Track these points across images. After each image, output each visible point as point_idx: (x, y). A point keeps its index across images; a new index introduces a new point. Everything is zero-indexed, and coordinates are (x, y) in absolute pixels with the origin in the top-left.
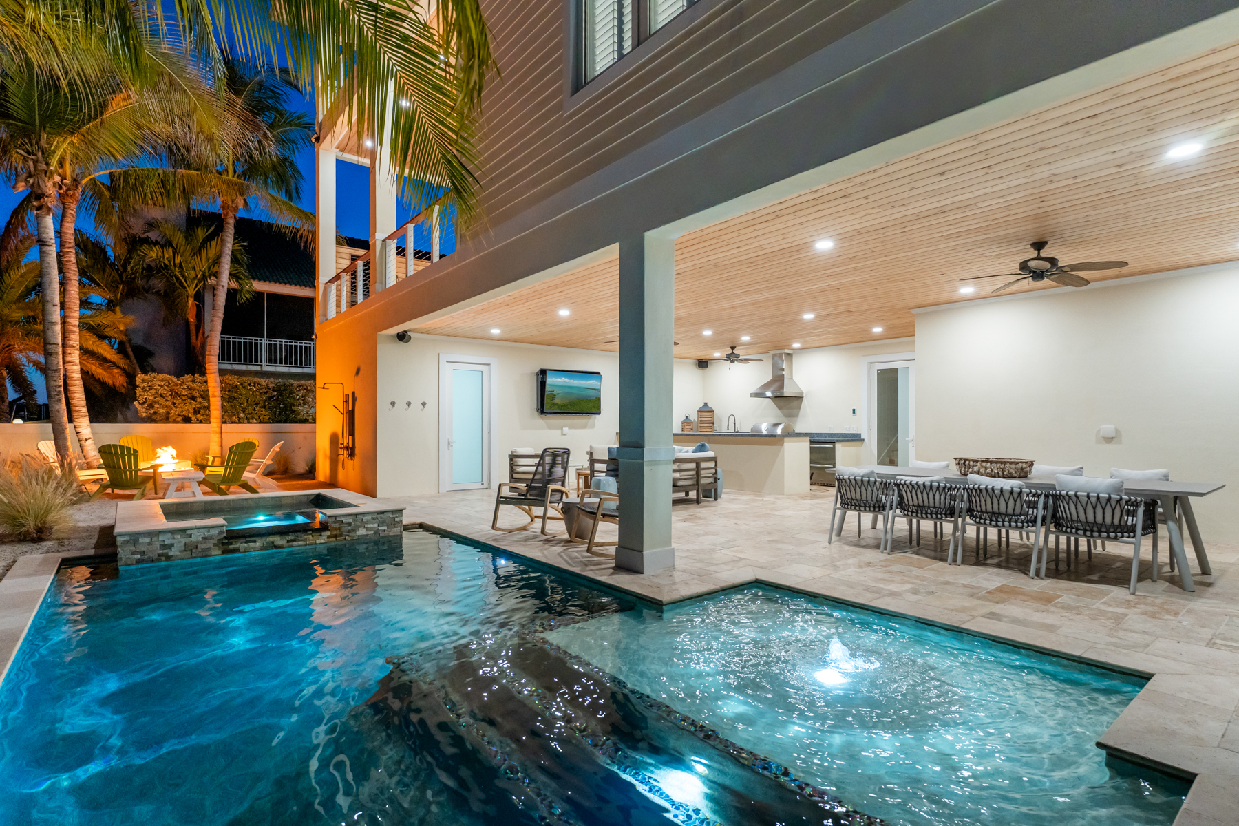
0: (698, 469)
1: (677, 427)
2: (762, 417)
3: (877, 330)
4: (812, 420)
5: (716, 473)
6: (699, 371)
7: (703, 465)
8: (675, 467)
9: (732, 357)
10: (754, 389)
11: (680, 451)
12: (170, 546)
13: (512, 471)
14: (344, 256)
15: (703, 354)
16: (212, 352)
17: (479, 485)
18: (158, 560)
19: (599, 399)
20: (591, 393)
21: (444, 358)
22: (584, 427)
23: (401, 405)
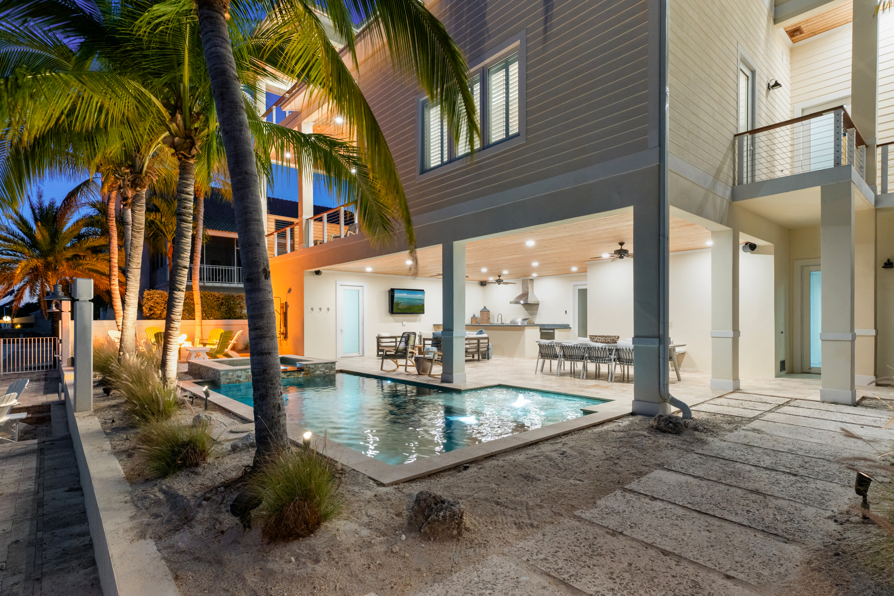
0: (479, 343)
1: (468, 321)
2: (517, 315)
3: (574, 269)
4: (544, 317)
5: (488, 345)
6: (481, 288)
7: (481, 341)
8: (467, 342)
9: (499, 281)
10: (512, 299)
11: (469, 334)
12: (240, 377)
13: (378, 346)
14: (271, 220)
15: (483, 279)
16: (196, 278)
17: (357, 354)
18: (236, 383)
19: (423, 305)
20: (418, 302)
21: (339, 283)
22: (415, 321)
23: (316, 309)
